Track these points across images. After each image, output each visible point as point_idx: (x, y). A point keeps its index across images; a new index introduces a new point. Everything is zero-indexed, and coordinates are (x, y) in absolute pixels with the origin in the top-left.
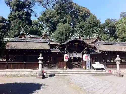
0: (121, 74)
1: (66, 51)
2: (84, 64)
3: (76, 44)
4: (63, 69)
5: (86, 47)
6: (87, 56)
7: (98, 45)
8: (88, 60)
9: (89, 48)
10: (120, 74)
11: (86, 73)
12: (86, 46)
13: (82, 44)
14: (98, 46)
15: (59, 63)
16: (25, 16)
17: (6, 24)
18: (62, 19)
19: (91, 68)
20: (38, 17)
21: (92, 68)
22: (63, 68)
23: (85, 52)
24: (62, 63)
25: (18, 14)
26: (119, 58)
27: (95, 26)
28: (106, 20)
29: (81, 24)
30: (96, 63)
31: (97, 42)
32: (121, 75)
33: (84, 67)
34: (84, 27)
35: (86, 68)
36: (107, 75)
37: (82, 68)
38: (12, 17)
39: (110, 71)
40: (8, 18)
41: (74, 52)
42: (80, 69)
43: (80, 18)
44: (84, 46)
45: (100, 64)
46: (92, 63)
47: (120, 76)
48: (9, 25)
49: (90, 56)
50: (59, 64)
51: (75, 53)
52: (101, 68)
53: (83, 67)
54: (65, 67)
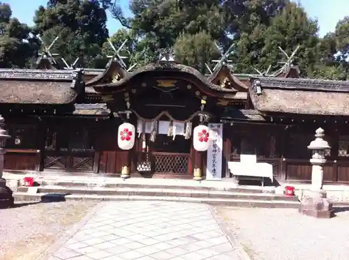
0: (327, 205)
1: (128, 113)
2: (198, 159)
3: (167, 84)
4: (119, 176)
5: (205, 97)
6: (204, 131)
7: (259, 91)
8: (215, 146)
9: (216, 99)
10: (320, 206)
11: (192, 196)
12: (202, 94)
13: (189, 87)
14: (259, 95)
15: (105, 152)
16: (81, 16)
17: (29, 40)
18: (192, 22)
19: (223, 176)
20: (123, 18)
21: (227, 175)
22: (117, 173)
23: (201, 115)
24: (114, 153)
25: (62, 10)
26: (324, 138)
27: (299, 41)
28: (340, 22)
29: (252, 36)
30: (243, 157)
31: (258, 82)
32: (326, 209)
33: (197, 172)
34: (264, 45)
35: (203, 175)
36: (273, 206)
37: (191, 176)
38: (44, 20)
39: (290, 192)
40: (36, 22)
41: (161, 115)
42: (183, 178)
43: (253, 17)
44: (198, 93)
45: (259, 161)
46: (228, 157)
47: (320, 215)
48: (35, 44)
49: (221, 130)
50: (104, 157)
51: (165, 118)
52: (261, 177)
53: (193, 172)
54: (125, 170)
